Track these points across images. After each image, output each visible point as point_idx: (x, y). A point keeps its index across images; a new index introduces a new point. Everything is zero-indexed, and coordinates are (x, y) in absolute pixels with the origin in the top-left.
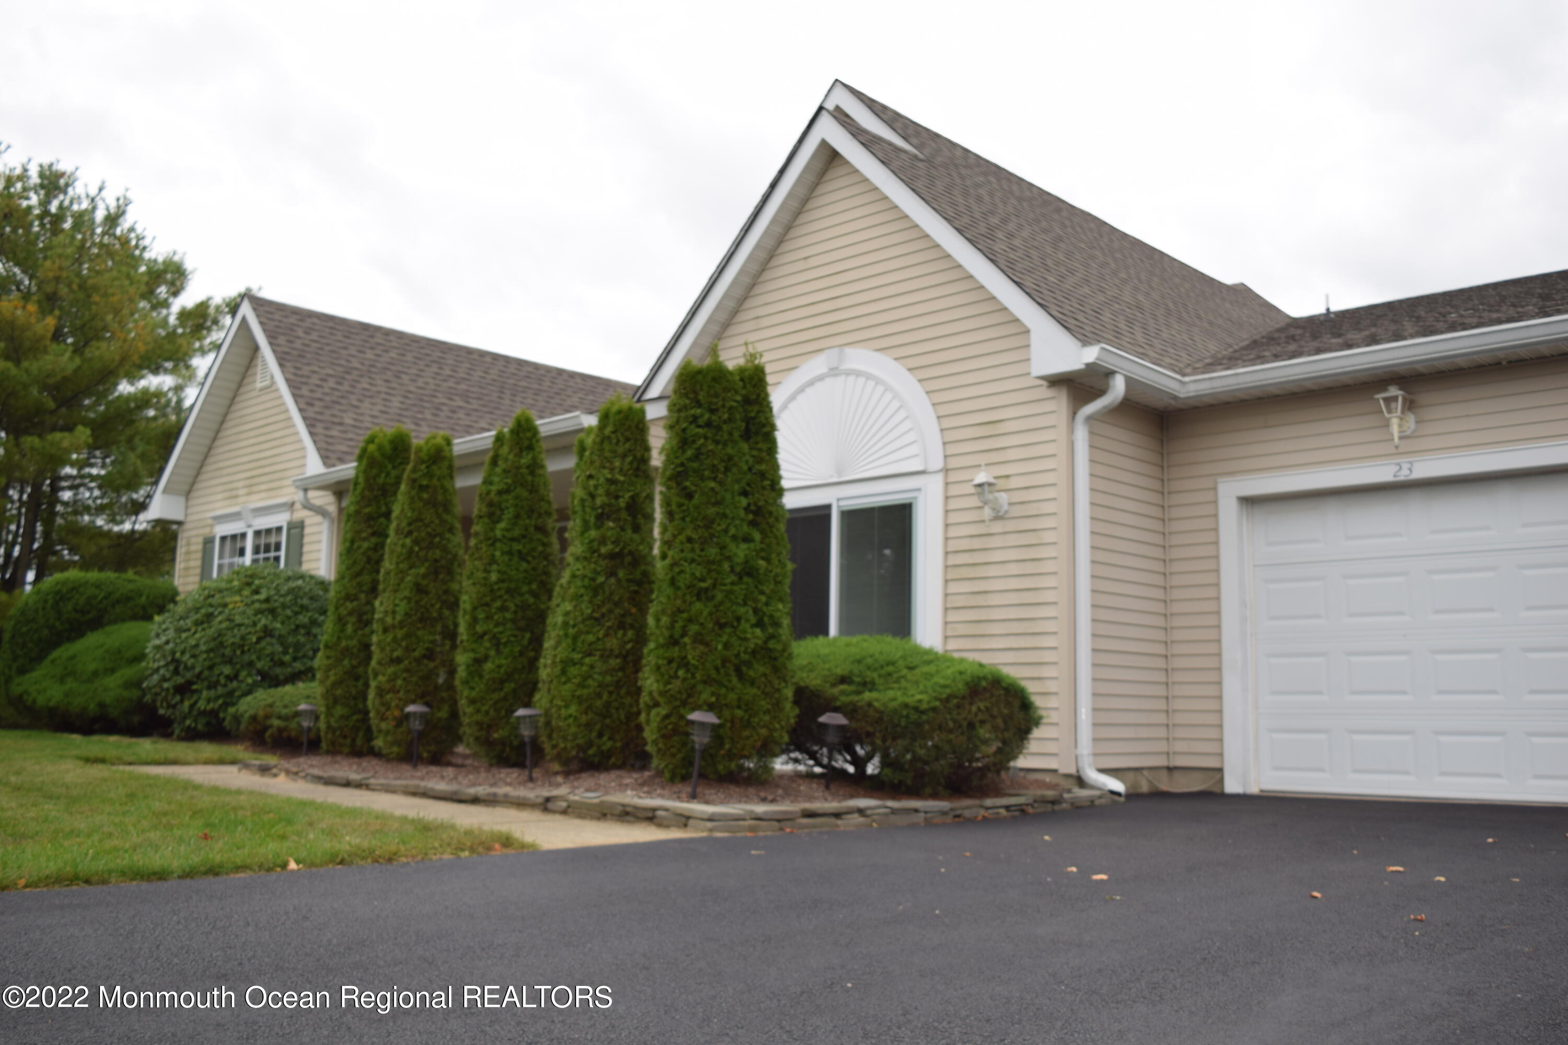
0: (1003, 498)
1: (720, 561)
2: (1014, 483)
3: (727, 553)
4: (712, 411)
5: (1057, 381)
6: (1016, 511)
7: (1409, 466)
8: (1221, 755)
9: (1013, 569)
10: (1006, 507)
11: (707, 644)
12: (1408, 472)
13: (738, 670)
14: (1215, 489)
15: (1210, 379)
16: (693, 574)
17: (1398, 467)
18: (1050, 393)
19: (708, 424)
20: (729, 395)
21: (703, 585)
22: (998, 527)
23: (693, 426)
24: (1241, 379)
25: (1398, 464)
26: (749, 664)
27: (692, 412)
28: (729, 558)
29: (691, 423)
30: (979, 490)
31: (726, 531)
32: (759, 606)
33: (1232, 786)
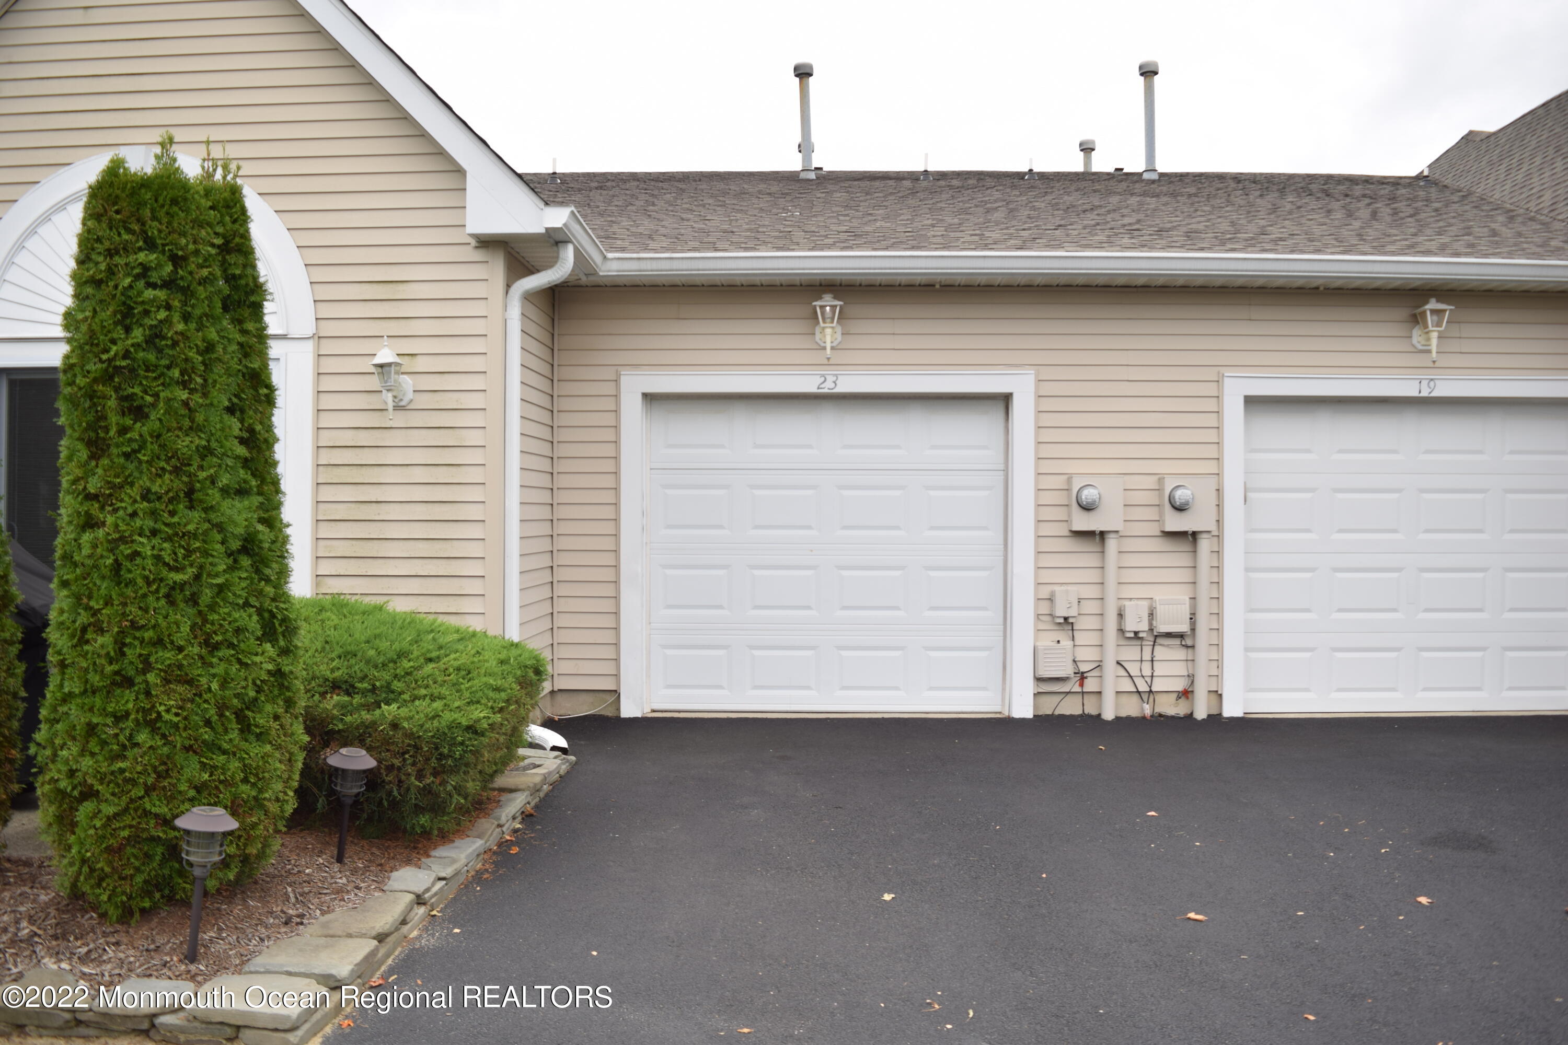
0: (408, 383)
1: (205, 533)
2: (421, 364)
3: (214, 517)
4: (177, 260)
5: (487, 243)
6: (424, 401)
7: (835, 378)
8: (617, 676)
9: (419, 475)
10: (410, 395)
11: (190, 682)
12: (833, 385)
13: (240, 716)
14: (617, 381)
15: (639, 259)
16: (158, 558)
17: (823, 379)
18: (479, 256)
19: (168, 284)
20: (203, 233)
21: (178, 577)
22: (399, 419)
23: (141, 284)
24: (676, 265)
25: (823, 376)
26: (253, 704)
27: (142, 257)
28: (220, 528)
29: (137, 277)
30: (380, 370)
31: (213, 480)
32: (267, 604)
33: (629, 710)
